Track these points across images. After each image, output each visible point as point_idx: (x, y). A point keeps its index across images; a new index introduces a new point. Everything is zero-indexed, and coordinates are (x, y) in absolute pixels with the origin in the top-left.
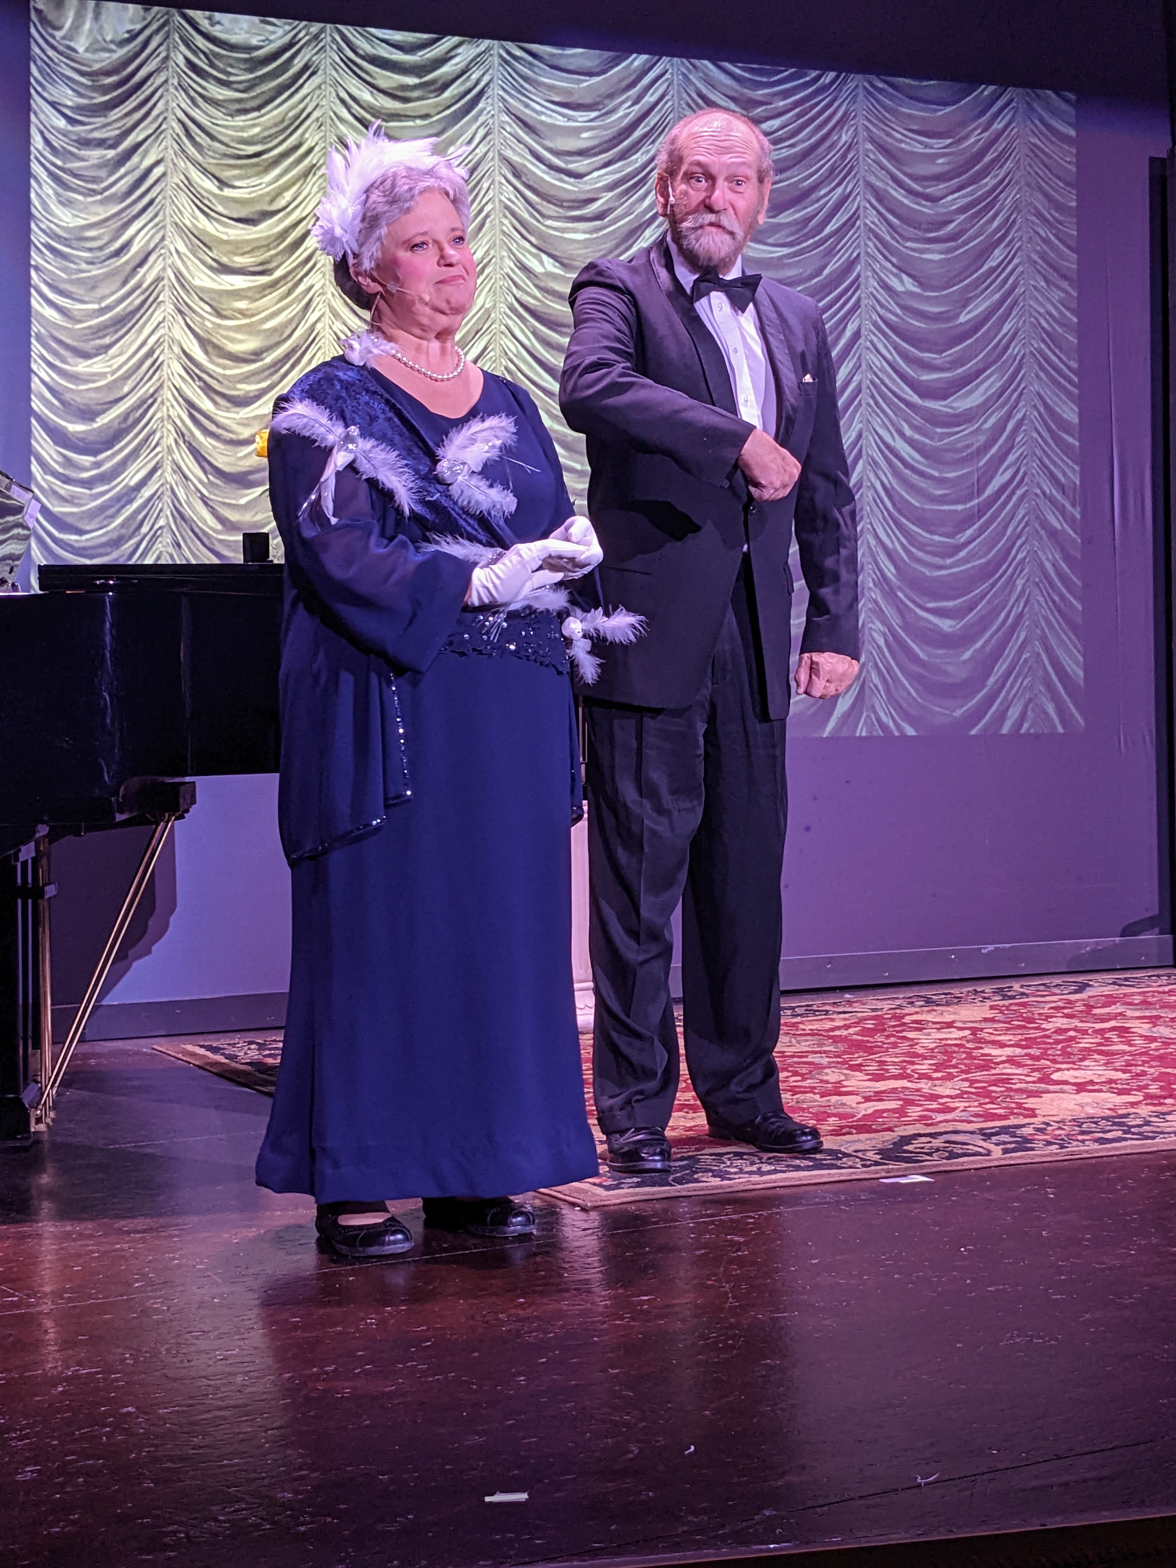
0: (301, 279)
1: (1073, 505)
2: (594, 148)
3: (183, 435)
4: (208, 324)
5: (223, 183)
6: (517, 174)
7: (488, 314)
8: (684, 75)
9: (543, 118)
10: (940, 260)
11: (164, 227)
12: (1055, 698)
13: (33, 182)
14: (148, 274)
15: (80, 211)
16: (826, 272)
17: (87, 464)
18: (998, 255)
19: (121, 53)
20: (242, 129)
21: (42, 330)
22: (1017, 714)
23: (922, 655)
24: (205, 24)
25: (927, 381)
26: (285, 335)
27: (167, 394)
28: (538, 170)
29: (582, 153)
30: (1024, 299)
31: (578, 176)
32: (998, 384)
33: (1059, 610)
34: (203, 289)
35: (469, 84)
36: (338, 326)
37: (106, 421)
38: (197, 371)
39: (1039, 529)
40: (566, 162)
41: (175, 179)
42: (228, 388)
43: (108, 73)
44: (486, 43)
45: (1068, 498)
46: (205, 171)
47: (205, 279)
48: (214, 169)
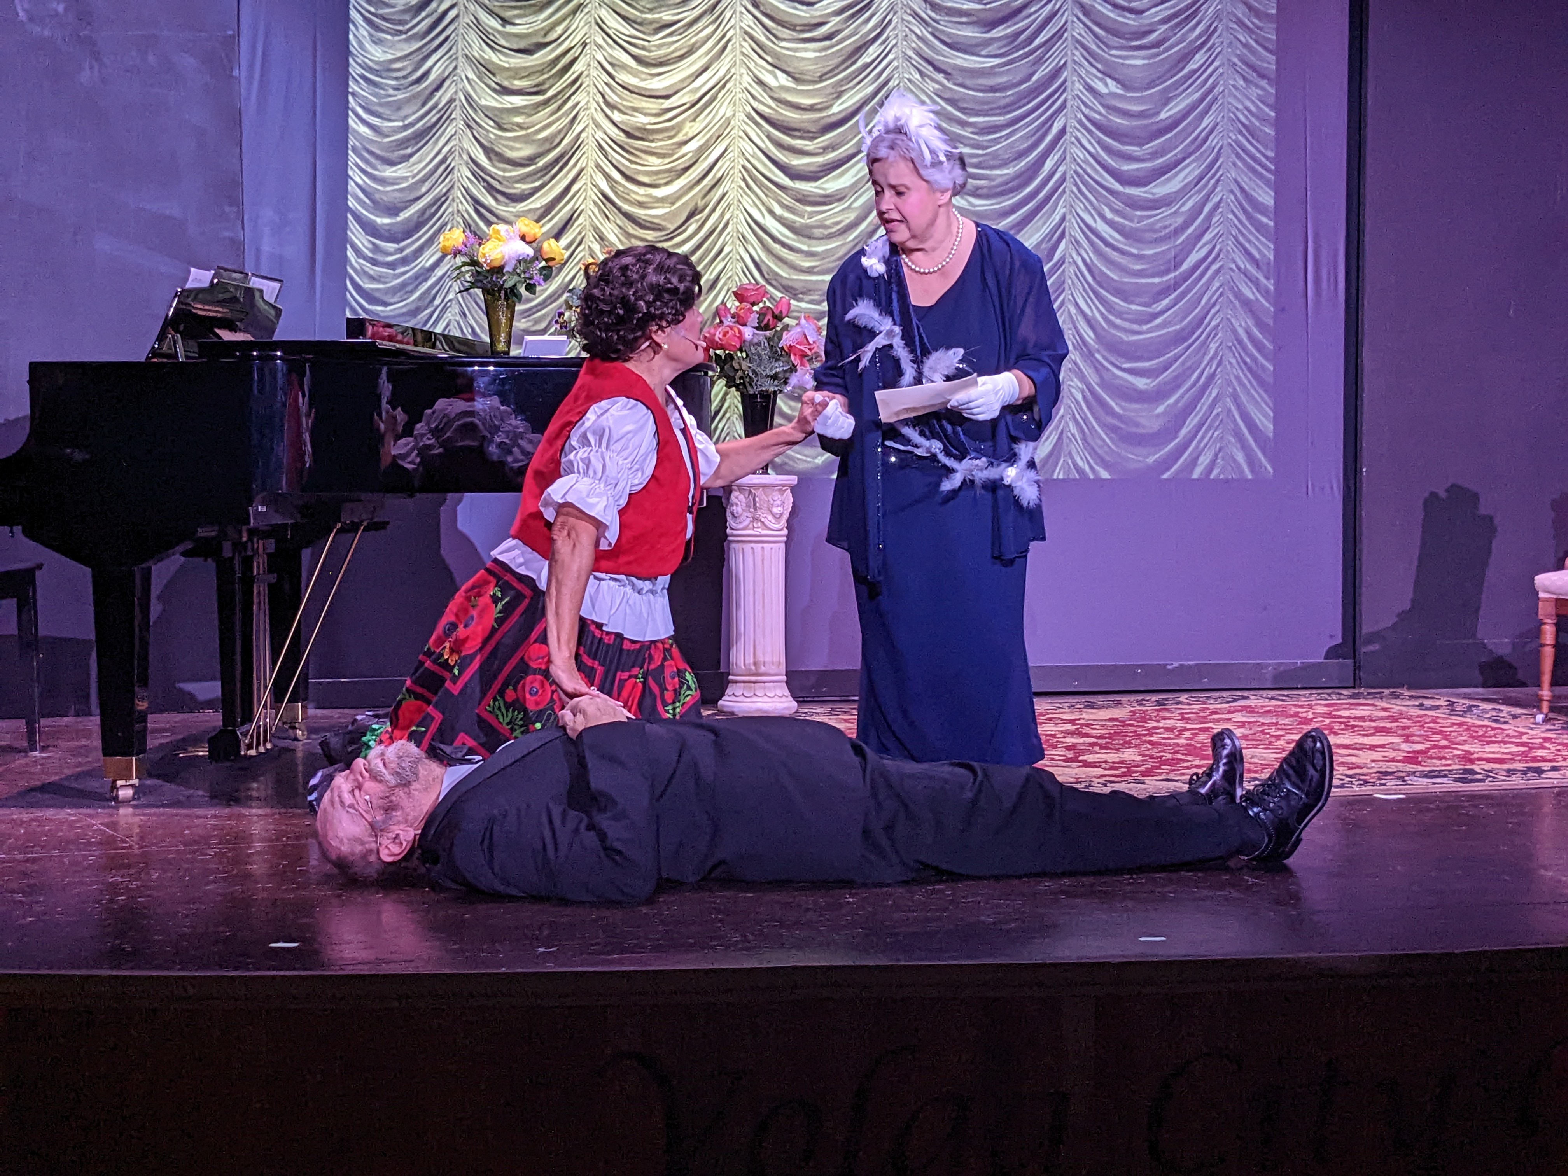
0: (569, 98)
1: (1268, 278)
3: (470, 226)
4: (492, 136)
5: (505, 21)
6: (756, 5)
7: (728, 122)
10: (1144, 65)
11: (457, 58)
12: (1244, 447)
13: (351, 26)
14: (443, 97)
15: (390, 48)
16: (1034, 78)
17: (392, 250)
18: (1199, 59)
21: (358, 144)
22: (1208, 461)
23: (1117, 409)
25: (1128, 171)
26: (555, 143)
27: (457, 193)
30: (1224, 97)
31: (810, 4)
32: (1197, 172)
33: (1250, 369)
34: (488, 108)
36: (599, 135)
37: (407, 215)
38: (482, 174)
39: (1233, 299)
41: (467, 19)
42: (507, 187)
45: (1262, 271)
46: (491, 13)
47: (490, 100)
48: (497, 10)
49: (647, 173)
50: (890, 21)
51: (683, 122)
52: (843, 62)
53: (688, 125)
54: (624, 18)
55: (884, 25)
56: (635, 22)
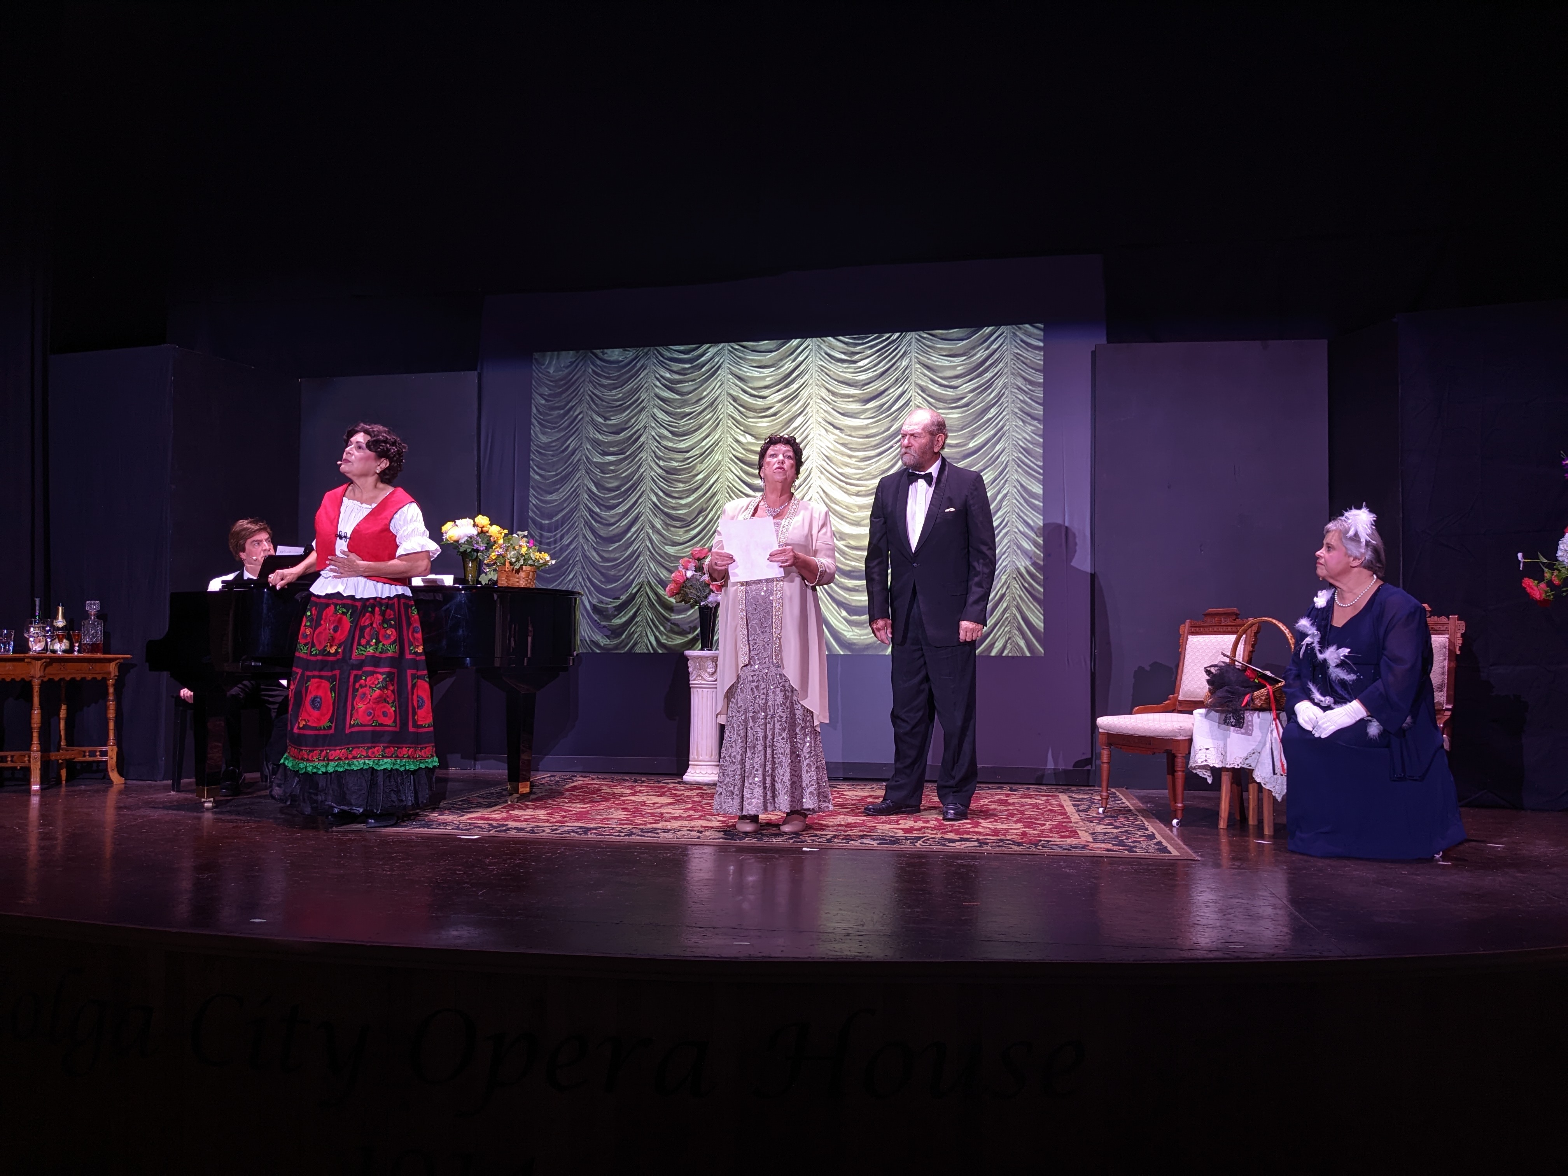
0: (637, 455)
1: (1038, 537)
2: (772, 384)
3: (587, 523)
4: (599, 477)
5: (606, 419)
6: (735, 400)
7: (720, 463)
8: (818, 346)
9: (748, 374)
11: (582, 439)
12: (1025, 638)
13: (532, 426)
14: (575, 458)
15: (550, 435)
16: (891, 429)
18: (993, 412)
19: (567, 371)
20: (615, 395)
21: (534, 485)
22: (1001, 645)
24: (601, 355)
26: (630, 479)
27: (581, 506)
28: (746, 397)
29: (767, 387)
31: (764, 398)
33: (1027, 590)
34: (597, 463)
35: (713, 364)
36: (652, 473)
38: (594, 496)
39: (1016, 549)
40: (759, 392)
41: (587, 419)
42: (606, 502)
43: (562, 380)
44: (722, 345)
45: (1035, 533)
46: (599, 415)
47: (598, 459)
48: (603, 414)
49: (677, 492)
50: (809, 403)
51: (696, 464)
52: (783, 427)
53: (699, 465)
54: (666, 412)
55: (805, 406)
56: (671, 414)
